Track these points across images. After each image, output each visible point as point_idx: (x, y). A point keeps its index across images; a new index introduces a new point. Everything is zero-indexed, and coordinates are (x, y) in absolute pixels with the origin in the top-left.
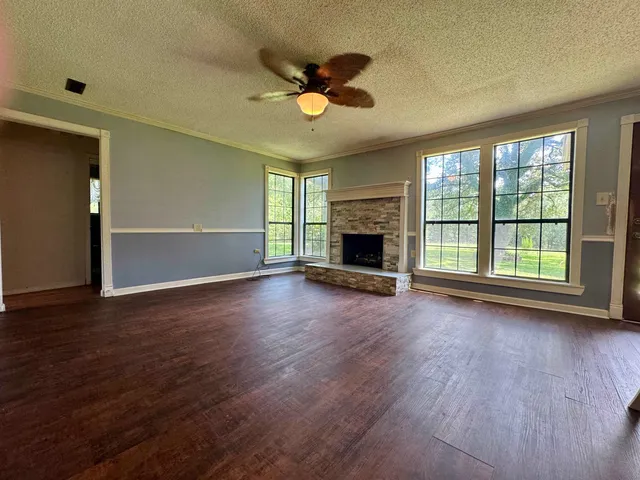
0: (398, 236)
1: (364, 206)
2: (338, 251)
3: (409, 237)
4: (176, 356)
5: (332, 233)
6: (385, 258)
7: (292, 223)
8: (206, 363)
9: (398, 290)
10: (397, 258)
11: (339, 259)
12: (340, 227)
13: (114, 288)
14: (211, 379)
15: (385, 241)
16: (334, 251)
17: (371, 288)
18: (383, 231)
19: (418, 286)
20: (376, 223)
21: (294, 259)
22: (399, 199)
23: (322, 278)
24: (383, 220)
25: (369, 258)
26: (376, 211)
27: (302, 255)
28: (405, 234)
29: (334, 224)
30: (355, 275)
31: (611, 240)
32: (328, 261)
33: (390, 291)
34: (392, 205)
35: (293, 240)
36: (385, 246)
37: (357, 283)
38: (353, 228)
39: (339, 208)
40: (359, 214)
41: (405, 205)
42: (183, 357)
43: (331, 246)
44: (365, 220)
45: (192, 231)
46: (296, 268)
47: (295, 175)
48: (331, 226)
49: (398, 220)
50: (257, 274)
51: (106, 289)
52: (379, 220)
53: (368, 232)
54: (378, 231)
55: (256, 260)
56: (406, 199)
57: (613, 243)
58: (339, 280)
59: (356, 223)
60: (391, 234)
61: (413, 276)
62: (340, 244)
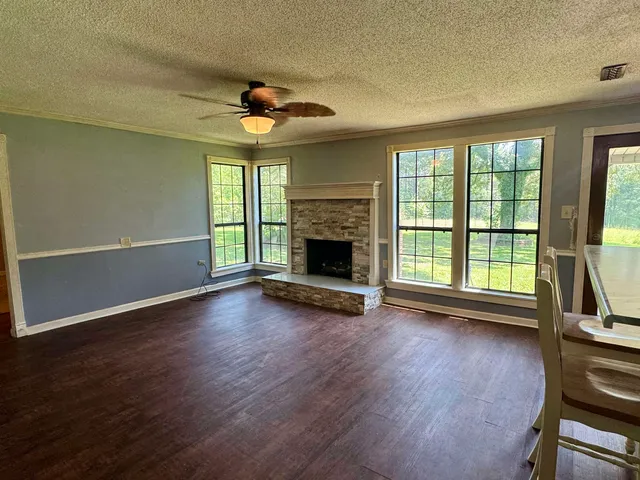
0: (368, 244)
1: (330, 207)
2: (300, 259)
3: (381, 245)
4: (124, 409)
5: (293, 237)
6: (354, 269)
7: (245, 224)
8: (156, 414)
9: (366, 308)
10: (367, 269)
11: (303, 269)
12: (303, 231)
13: (28, 325)
14: (165, 431)
15: (354, 249)
16: (297, 258)
17: (337, 306)
18: (352, 238)
19: (390, 300)
20: (344, 228)
21: (248, 267)
22: (368, 202)
23: (282, 294)
24: (352, 225)
25: (338, 267)
26: (344, 213)
27: (258, 262)
28: (376, 242)
29: (296, 227)
30: (320, 291)
31: (573, 255)
32: (289, 270)
33: (358, 309)
34: (361, 207)
35: (246, 244)
36: (354, 255)
37: (322, 300)
38: (318, 232)
39: (300, 208)
40: (325, 216)
41: (375, 208)
42: (132, 409)
43: (293, 253)
44: (331, 224)
45: (119, 247)
46: (252, 279)
47: (245, 163)
48: (292, 230)
49: (368, 225)
50: (203, 290)
51: (18, 328)
52: (348, 225)
53: (335, 239)
54: (347, 237)
55: (202, 272)
56: (376, 201)
57: (574, 258)
58: (302, 296)
59: (320, 227)
60: (360, 241)
61: (386, 290)
62: (303, 250)
